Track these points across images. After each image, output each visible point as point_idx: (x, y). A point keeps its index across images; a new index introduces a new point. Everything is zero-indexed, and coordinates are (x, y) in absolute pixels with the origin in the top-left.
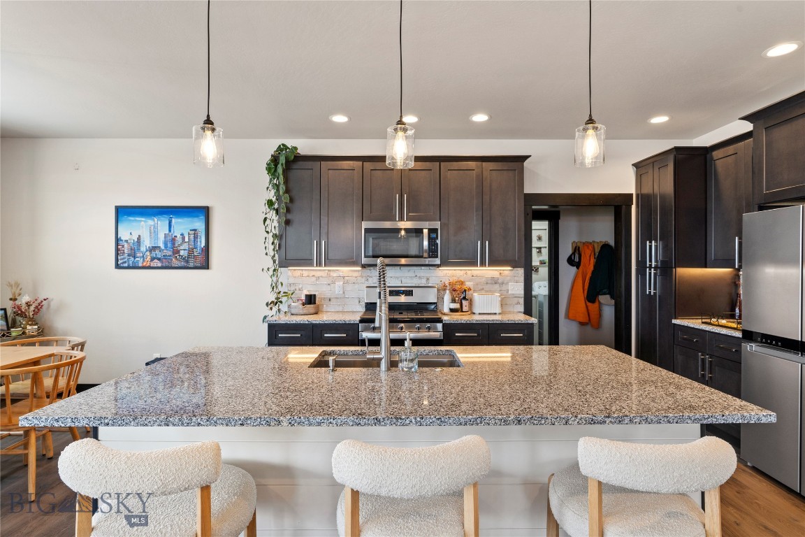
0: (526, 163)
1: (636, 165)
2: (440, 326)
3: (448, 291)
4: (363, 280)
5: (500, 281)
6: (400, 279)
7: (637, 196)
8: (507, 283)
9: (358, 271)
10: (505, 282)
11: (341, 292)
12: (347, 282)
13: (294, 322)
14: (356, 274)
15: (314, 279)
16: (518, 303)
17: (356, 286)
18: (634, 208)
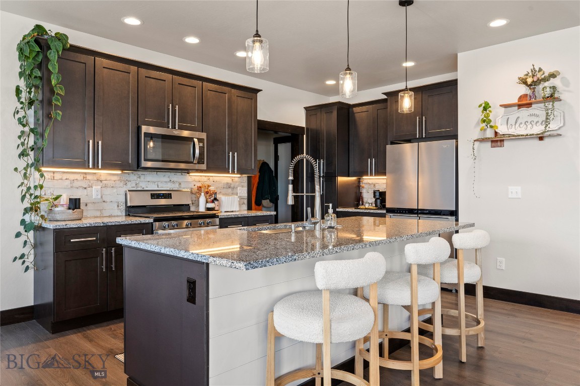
0: (259, 94)
1: (306, 108)
2: (217, 220)
3: (203, 194)
4: (122, 184)
5: (232, 186)
6: (157, 183)
7: (307, 128)
8: (237, 187)
9: (117, 175)
10: (236, 187)
11: (99, 197)
12: (106, 186)
13: (88, 225)
14: (115, 178)
15: (68, 182)
16: (243, 203)
17: (115, 190)
18: (305, 136)
